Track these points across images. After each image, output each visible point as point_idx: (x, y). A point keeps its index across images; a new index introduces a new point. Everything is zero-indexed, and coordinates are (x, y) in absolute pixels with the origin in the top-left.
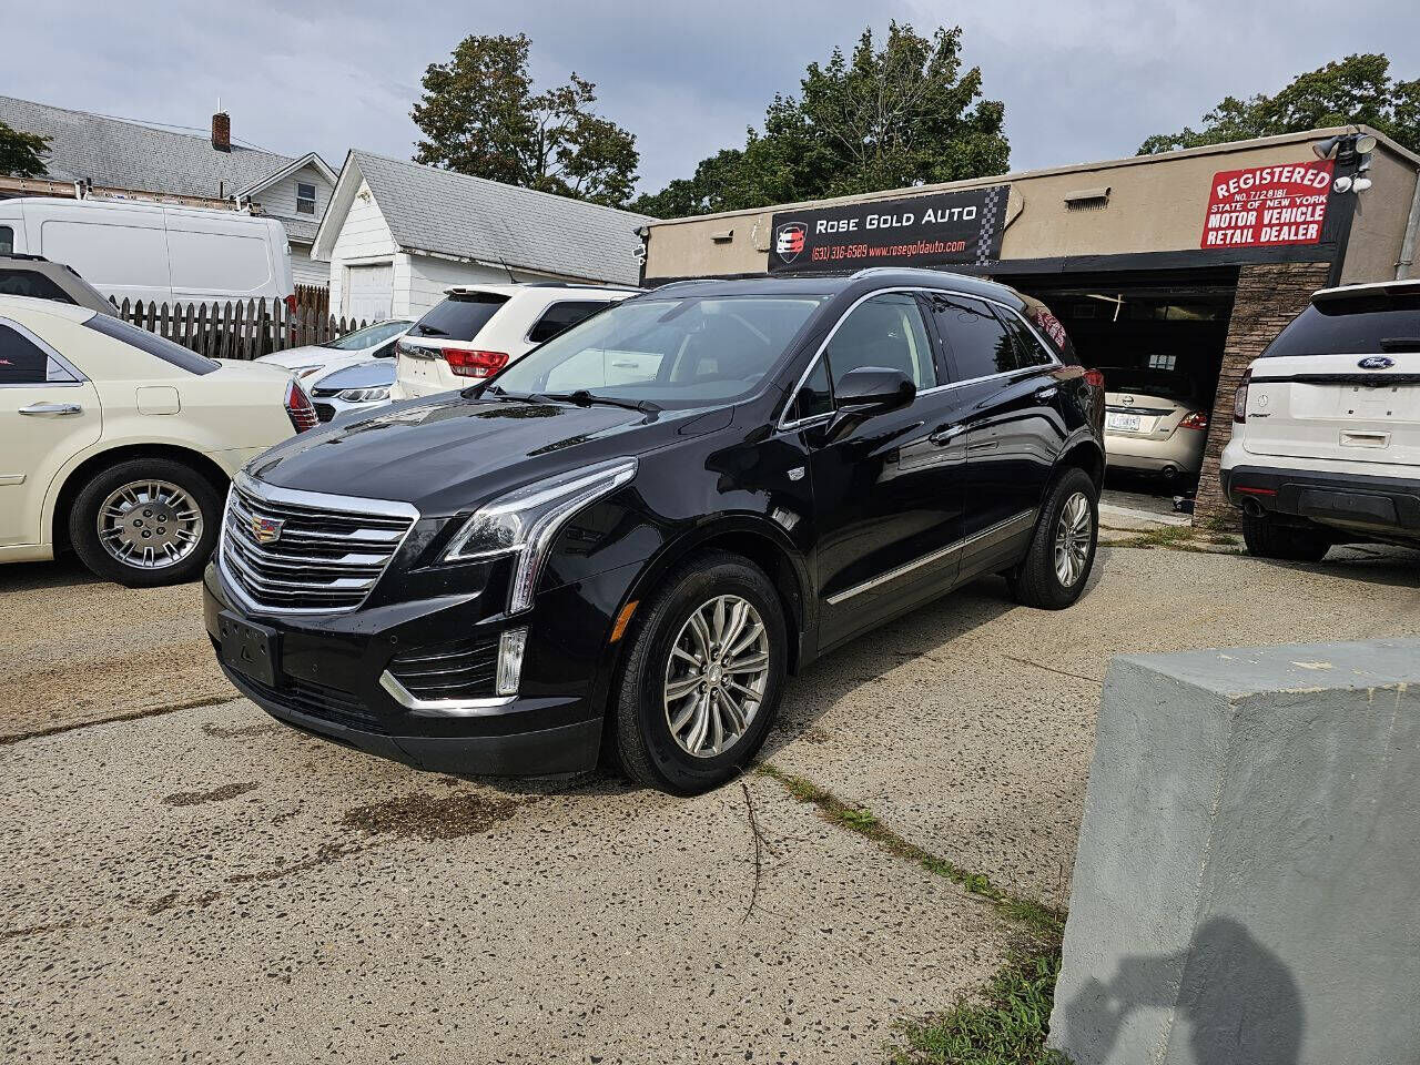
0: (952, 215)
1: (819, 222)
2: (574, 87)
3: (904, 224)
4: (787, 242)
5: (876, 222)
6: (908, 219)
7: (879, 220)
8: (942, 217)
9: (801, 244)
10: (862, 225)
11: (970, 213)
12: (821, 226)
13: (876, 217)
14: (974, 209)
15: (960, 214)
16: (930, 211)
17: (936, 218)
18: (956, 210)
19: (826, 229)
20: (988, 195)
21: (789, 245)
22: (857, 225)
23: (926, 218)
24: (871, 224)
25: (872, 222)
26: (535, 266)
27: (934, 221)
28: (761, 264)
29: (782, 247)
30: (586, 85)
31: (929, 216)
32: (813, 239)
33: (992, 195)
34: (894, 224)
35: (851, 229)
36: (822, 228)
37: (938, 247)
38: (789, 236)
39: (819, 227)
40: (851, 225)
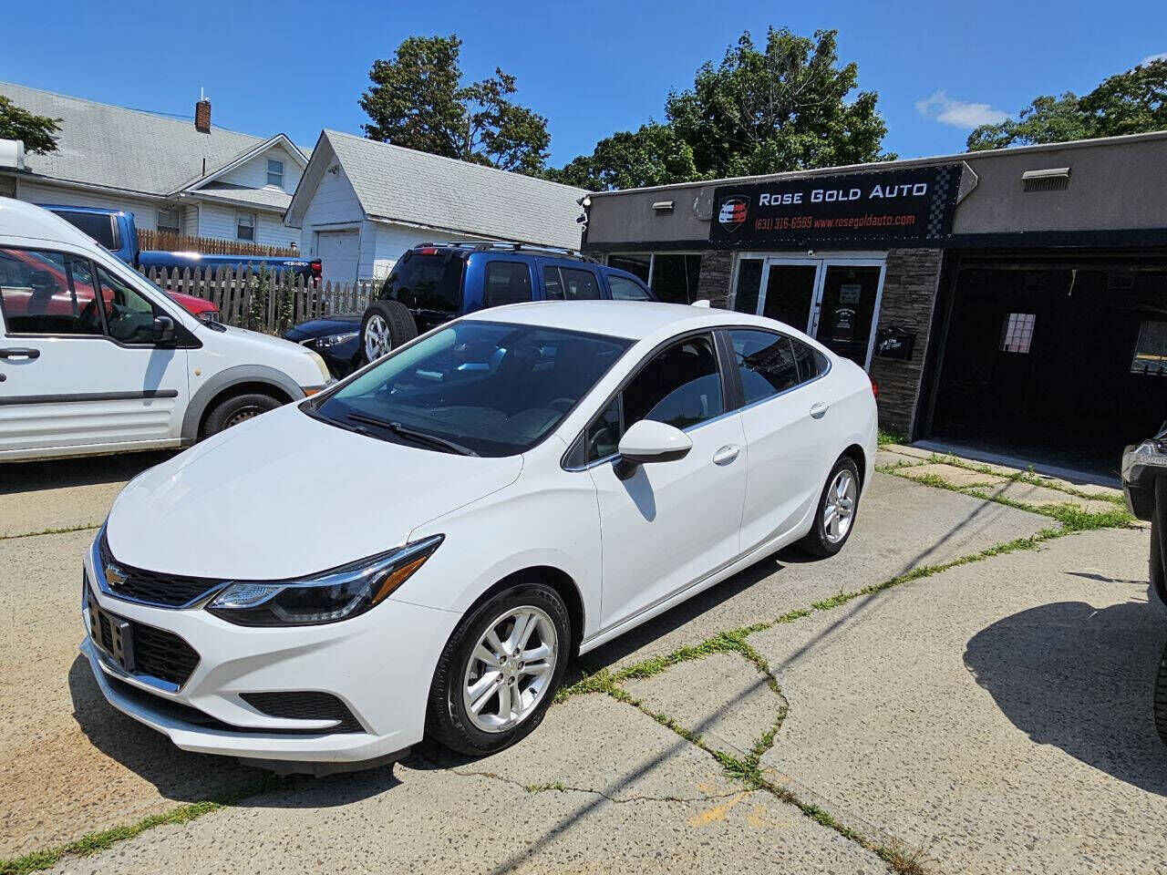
0: (901, 191)
1: (762, 196)
2: (497, 79)
3: (851, 198)
4: (730, 213)
5: (821, 196)
6: (855, 194)
7: (824, 194)
8: (891, 192)
9: (744, 214)
10: (806, 198)
11: (920, 189)
12: (764, 199)
13: (822, 191)
14: (925, 185)
15: (910, 190)
16: (878, 187)
17: (884, 192)
18: (906, 187)
19: (769, 202)
20: (940, 173)
21: (731, 216)
22: (801, 198)
23: (873, 194)
24: (816, 198)
25: (817, 196)
26: (485, 232)
27: (882, 196)
28: (704, 233)
29: (724, 218)
30: (508, 77)
31: (877, 192)
32: (756, 212)
33: (944, 173)
34: (840, 199)
35: (795, 202)
36: (765, 201)
37: (886, 220)
38: (731, 208)
39: (762, 200)
40: (795, 198)
